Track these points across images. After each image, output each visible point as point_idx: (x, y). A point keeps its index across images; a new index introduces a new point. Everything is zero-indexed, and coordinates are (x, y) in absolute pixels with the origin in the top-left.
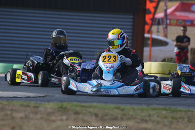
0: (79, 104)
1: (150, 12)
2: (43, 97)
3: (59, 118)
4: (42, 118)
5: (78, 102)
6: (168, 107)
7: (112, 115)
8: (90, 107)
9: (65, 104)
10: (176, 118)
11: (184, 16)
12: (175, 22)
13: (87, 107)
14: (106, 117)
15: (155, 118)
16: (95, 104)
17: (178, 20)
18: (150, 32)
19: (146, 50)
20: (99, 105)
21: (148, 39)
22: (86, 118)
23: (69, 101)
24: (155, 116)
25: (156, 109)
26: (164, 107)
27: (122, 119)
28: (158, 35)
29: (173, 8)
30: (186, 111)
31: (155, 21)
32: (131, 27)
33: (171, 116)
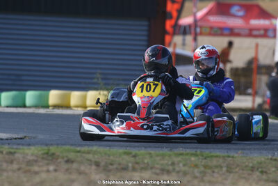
0: (72, 148)
1: (171, 17)
2: (21, 139)
3: (45, 168)
4: (19, 169)
5: (72, 145)
6: (199, 152)
7: (120, 164)
8: (88, 153)
9: (53, 149)
10: (210, 168)
11: (220, 22)
12: (208, 30)
13: (84, 152)
14: (111, 167)
15: (181, 167)
16: (95, 148)
17: (211, 28)
20: (101, 149)
22: (82, 168)
23: (58, 145)
25: (181, 154)
26: (193, 151)
27: (134, 169)
28: (184, 49)
29: (204, 11)
30: (224, 157)
31: (179, 30)
32: (145, 38)
33: (203, 163)
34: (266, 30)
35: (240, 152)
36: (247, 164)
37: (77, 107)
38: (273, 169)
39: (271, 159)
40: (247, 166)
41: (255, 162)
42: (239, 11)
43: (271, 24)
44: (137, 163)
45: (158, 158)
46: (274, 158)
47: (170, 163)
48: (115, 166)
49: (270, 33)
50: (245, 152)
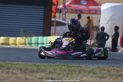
0: (10, 62)
1: (54, 5)
5: (10, 61)
6: (66, 64)
7: (31, 70)
8: (17, 64)
10: (71, 71)
11: (76, 7)
12: (71, 11)
13: (15, 64)
14: (27, 71)
15: (58, 71)
16: (20, 63)
17: (72, 10)
18: (55, 17)
19: (53, 28)
20: (23, 63)
21: (54, 21)
22: (14, 71)
23: (3, 61)
24: (58, 70)
26: (63, 64)
27: (37, 72)
28: (60, 19)
29: (69, 2)
30: (77, 67)
31: (58, 10)
32: (43, 14)
33: (68, 69)
34: (96, 11)
35: (84, 64)
36: (87, 70)
37: (12, 44)
38: (99, 72)
39: (98, 68)
40: (87, 71)
41: (90, 69)
42: (84, 2)
43: (99, 8)
44: (39, 69)
45: (48, 67)
46: (99, 67)
47: (53, 69)
48: (28, 71)
49: (98, 12)
50: (86, 64)
